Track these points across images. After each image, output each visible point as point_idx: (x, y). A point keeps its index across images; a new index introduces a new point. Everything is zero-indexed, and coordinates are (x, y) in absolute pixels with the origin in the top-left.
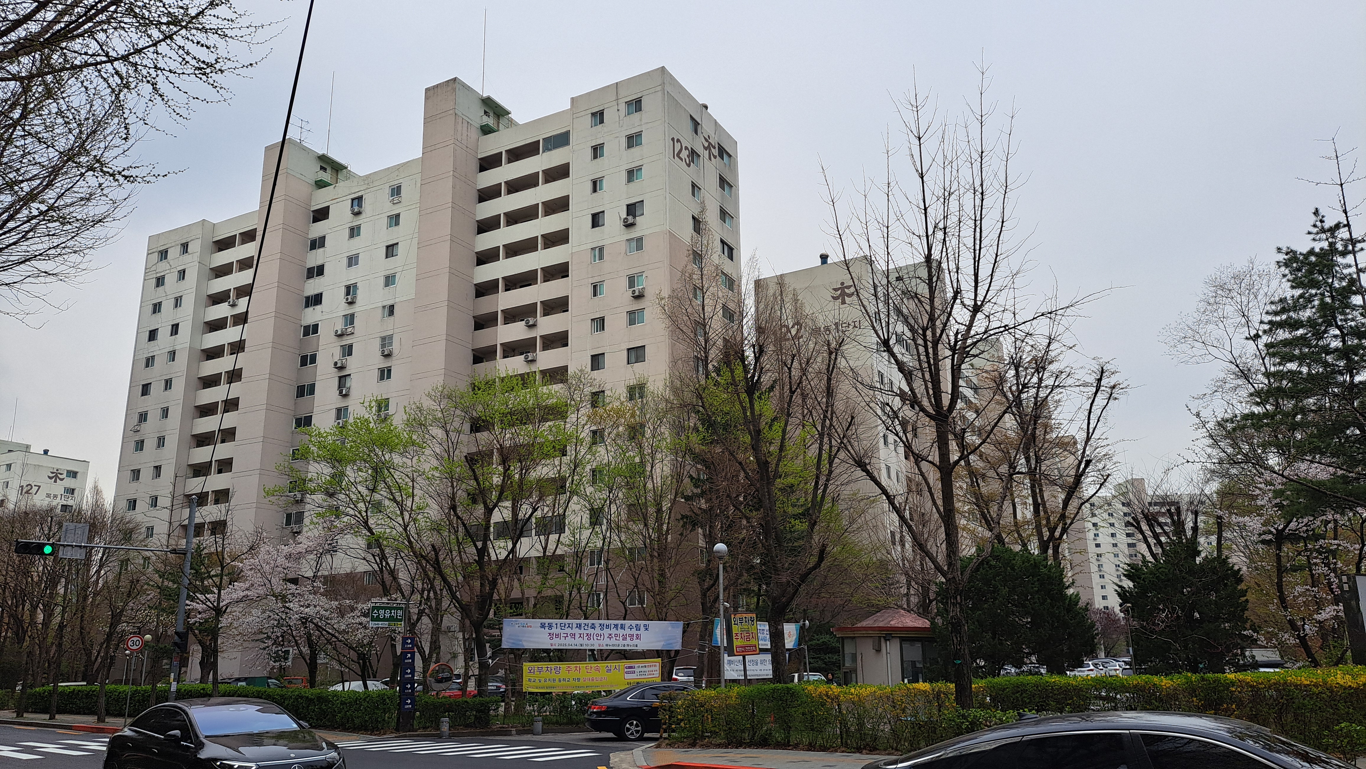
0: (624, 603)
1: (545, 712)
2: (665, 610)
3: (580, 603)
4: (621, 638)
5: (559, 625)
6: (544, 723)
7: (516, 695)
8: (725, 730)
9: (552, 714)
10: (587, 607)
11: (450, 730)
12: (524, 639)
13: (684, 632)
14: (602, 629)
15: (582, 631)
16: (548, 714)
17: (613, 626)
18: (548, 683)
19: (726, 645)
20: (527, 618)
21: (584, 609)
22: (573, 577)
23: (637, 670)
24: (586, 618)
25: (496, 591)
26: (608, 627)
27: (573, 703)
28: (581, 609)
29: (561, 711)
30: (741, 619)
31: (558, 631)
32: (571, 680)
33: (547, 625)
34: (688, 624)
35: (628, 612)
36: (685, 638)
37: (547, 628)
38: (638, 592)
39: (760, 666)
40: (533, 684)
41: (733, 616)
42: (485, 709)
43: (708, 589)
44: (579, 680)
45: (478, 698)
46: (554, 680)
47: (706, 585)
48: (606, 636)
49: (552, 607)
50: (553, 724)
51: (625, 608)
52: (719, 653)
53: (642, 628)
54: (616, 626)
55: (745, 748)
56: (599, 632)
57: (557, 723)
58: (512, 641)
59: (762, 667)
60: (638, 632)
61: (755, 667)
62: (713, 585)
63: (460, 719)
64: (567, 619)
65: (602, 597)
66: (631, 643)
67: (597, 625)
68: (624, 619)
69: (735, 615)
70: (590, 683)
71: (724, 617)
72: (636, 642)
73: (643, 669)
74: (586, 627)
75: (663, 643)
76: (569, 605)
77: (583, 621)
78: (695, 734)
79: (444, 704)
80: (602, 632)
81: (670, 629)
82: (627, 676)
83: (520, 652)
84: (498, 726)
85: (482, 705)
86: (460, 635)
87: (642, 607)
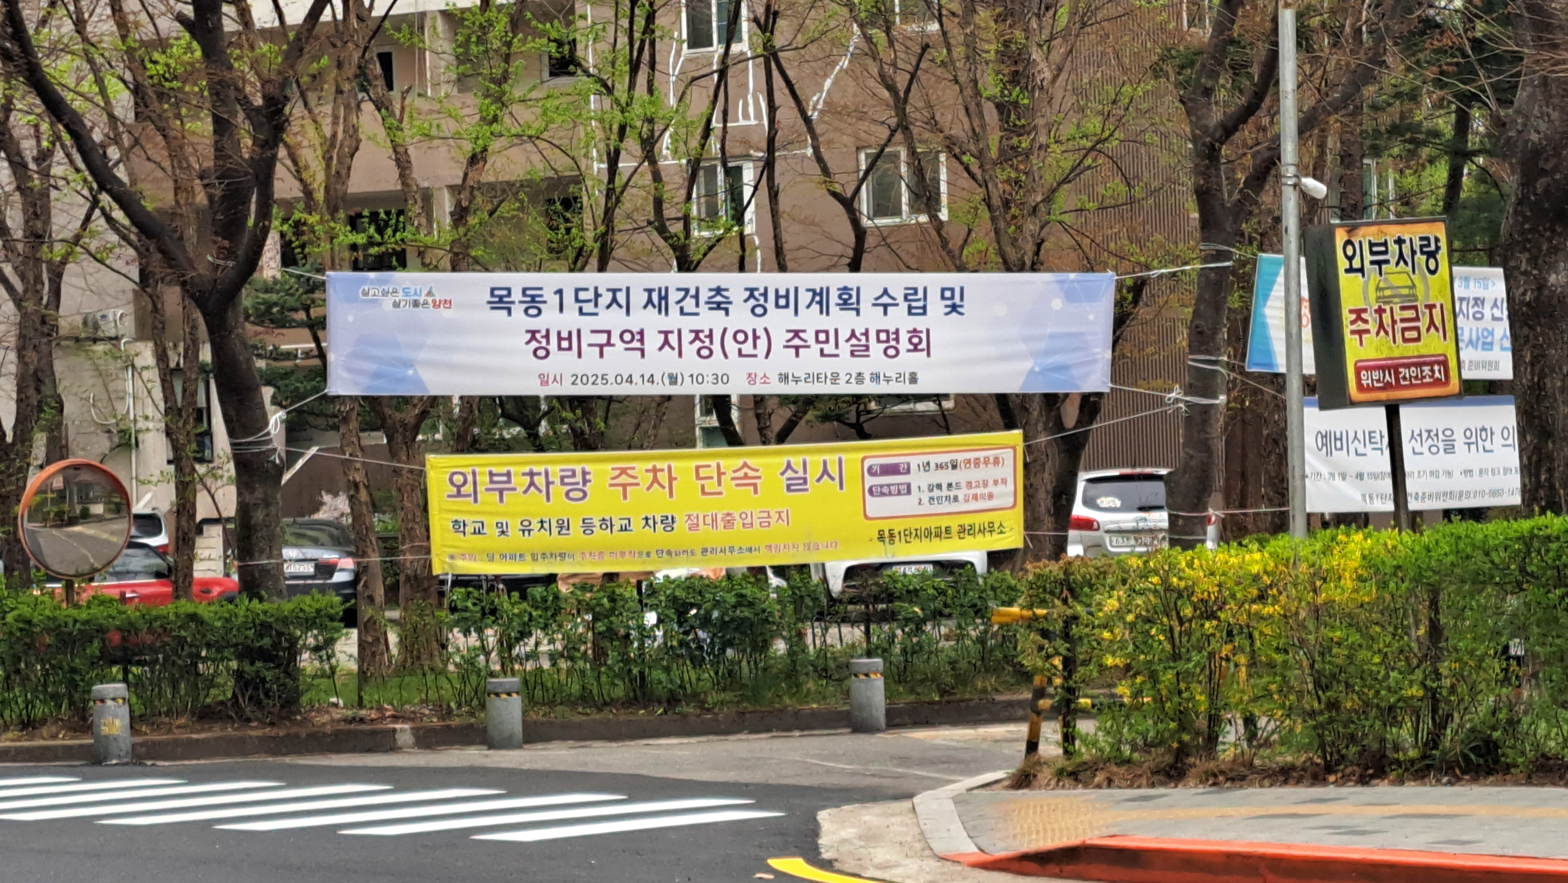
0: (849, 204)
1: (533, 655)
2: (1031, 226)
3: (658, 203)
4: (845, 348)
5: (569, 297)
6: (530, 701)
7: (404, 591)
8: (1312, 714)
9: (563, 664)
10: (686, 220)
11: (133, 729)
12: (422, 355)
13: (1120, 321)
14: (759, 311)
15: (673, 320)
16: (546, 665)
17: (805, 298)
18: (539, 539)
19: (1309, 367)
20: (427, 267)
21: (676, 228)
22: (621, 91)
23: (917, 479)
24: (686, 265)
25: (282, 152)
26: (784, 300)
27: (651, 618)
28: (662, 230)
29: (600, 654)
30: (1378, 249)
31: (570, 320)
32: (637, 523)
33: (517, 296)
34: (1138, 288)
35: (870, 241)
36: (1126, 347)
37: (518, 310)
38: (912, 153)
39: (1463, 457)
40: (471, 541)
41: (1340, 237)
42: (276, 645)
43: (1229, 129)
44: (669, 522)
45: (246, 607)
46: (563, 526)
47: (1216, 116)
48: (780, 338)
49: (535, 222)
50: (571, 702)
51: (855, 222)
52: (1281, 407)
53: (936, 306)
54: (820, 297)
55: (1400, 781)
56: (749, 323)
57: (585, 698)
58: (372, 367)
59: (1474, 459)
60: (918, 322)
61: (1443, 461)
62: (1250, 110)
63: (175, 687)
64: (602, 268)
65: (749, 175)
66: (890, 367)
67: (737, 295)
68: (855, 266)
69: (1351, 230)
70: (719, 536)
71: (1303, 250)
72: (908, 361)
73: (945, 477)
74: (689, 304)
75: (1028, 365)
76: (609, 213)
77: (673, 279)
78: (1182, 728)
79: (101, 630)
80: (759, 324)
81: (1057, 304)
82: (877, 506)
83: (410, 415)
84: (337, 714)
85: (264, 628)
86: (146, 354)
87: (934, 218)
